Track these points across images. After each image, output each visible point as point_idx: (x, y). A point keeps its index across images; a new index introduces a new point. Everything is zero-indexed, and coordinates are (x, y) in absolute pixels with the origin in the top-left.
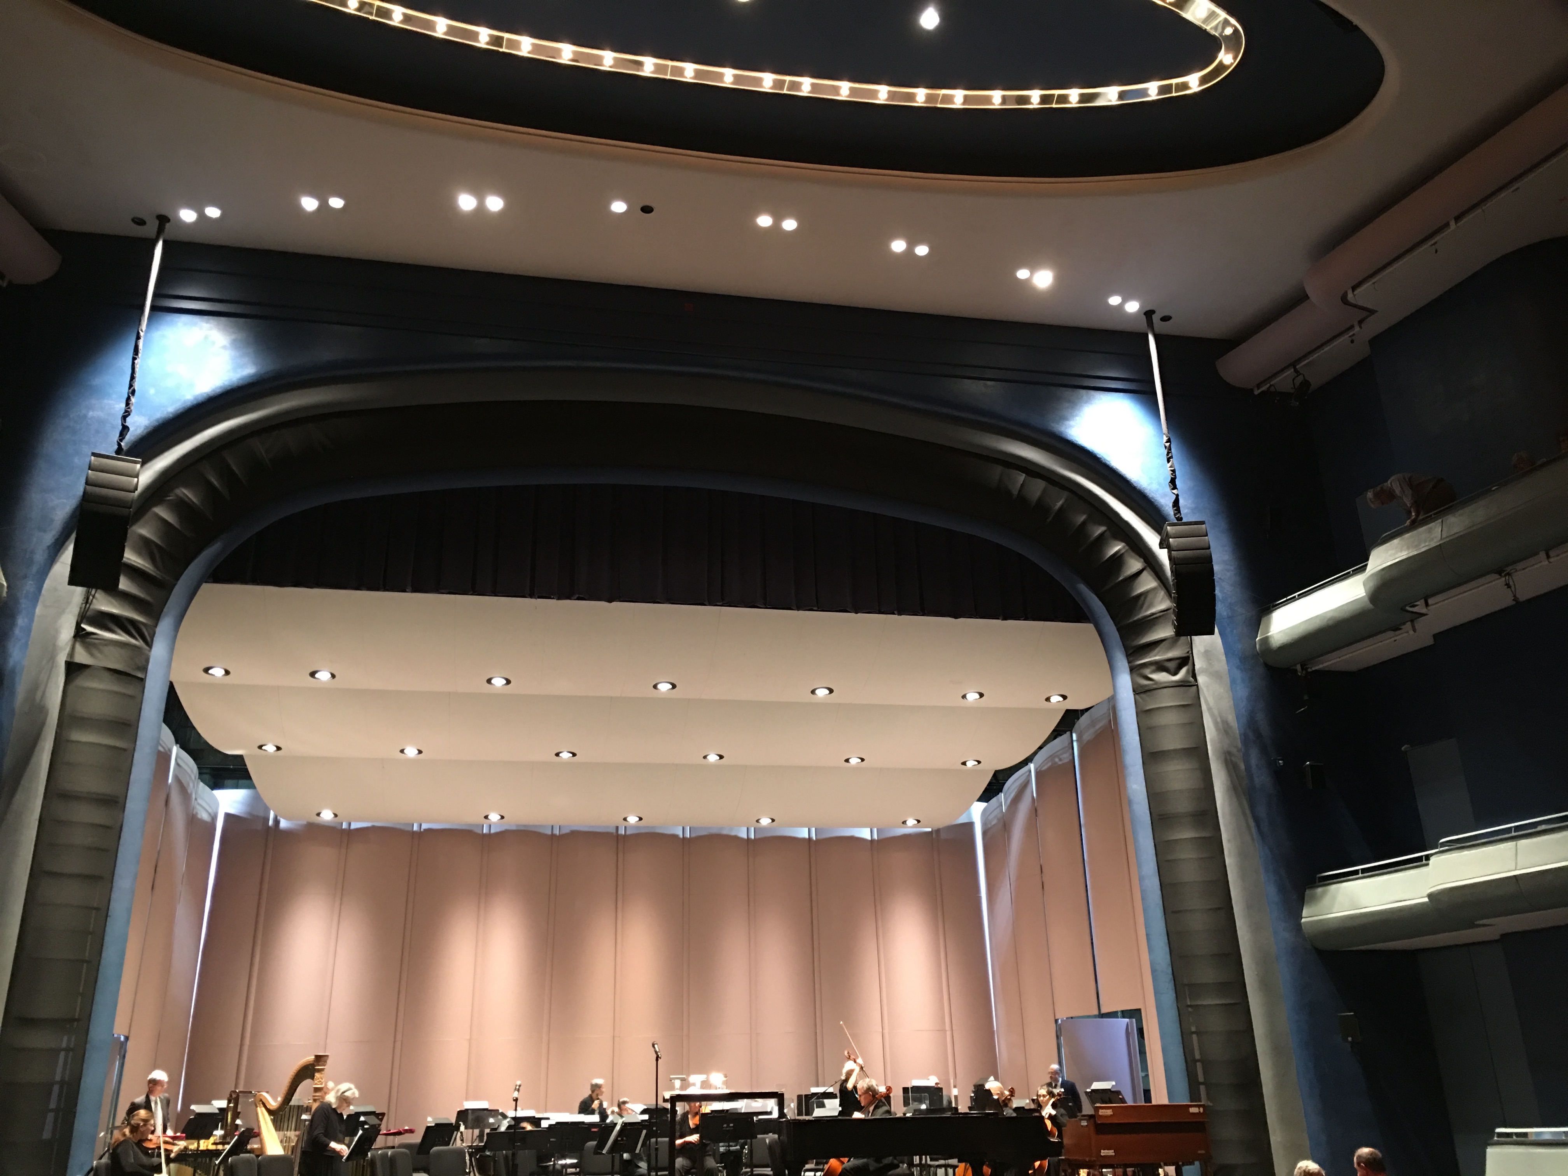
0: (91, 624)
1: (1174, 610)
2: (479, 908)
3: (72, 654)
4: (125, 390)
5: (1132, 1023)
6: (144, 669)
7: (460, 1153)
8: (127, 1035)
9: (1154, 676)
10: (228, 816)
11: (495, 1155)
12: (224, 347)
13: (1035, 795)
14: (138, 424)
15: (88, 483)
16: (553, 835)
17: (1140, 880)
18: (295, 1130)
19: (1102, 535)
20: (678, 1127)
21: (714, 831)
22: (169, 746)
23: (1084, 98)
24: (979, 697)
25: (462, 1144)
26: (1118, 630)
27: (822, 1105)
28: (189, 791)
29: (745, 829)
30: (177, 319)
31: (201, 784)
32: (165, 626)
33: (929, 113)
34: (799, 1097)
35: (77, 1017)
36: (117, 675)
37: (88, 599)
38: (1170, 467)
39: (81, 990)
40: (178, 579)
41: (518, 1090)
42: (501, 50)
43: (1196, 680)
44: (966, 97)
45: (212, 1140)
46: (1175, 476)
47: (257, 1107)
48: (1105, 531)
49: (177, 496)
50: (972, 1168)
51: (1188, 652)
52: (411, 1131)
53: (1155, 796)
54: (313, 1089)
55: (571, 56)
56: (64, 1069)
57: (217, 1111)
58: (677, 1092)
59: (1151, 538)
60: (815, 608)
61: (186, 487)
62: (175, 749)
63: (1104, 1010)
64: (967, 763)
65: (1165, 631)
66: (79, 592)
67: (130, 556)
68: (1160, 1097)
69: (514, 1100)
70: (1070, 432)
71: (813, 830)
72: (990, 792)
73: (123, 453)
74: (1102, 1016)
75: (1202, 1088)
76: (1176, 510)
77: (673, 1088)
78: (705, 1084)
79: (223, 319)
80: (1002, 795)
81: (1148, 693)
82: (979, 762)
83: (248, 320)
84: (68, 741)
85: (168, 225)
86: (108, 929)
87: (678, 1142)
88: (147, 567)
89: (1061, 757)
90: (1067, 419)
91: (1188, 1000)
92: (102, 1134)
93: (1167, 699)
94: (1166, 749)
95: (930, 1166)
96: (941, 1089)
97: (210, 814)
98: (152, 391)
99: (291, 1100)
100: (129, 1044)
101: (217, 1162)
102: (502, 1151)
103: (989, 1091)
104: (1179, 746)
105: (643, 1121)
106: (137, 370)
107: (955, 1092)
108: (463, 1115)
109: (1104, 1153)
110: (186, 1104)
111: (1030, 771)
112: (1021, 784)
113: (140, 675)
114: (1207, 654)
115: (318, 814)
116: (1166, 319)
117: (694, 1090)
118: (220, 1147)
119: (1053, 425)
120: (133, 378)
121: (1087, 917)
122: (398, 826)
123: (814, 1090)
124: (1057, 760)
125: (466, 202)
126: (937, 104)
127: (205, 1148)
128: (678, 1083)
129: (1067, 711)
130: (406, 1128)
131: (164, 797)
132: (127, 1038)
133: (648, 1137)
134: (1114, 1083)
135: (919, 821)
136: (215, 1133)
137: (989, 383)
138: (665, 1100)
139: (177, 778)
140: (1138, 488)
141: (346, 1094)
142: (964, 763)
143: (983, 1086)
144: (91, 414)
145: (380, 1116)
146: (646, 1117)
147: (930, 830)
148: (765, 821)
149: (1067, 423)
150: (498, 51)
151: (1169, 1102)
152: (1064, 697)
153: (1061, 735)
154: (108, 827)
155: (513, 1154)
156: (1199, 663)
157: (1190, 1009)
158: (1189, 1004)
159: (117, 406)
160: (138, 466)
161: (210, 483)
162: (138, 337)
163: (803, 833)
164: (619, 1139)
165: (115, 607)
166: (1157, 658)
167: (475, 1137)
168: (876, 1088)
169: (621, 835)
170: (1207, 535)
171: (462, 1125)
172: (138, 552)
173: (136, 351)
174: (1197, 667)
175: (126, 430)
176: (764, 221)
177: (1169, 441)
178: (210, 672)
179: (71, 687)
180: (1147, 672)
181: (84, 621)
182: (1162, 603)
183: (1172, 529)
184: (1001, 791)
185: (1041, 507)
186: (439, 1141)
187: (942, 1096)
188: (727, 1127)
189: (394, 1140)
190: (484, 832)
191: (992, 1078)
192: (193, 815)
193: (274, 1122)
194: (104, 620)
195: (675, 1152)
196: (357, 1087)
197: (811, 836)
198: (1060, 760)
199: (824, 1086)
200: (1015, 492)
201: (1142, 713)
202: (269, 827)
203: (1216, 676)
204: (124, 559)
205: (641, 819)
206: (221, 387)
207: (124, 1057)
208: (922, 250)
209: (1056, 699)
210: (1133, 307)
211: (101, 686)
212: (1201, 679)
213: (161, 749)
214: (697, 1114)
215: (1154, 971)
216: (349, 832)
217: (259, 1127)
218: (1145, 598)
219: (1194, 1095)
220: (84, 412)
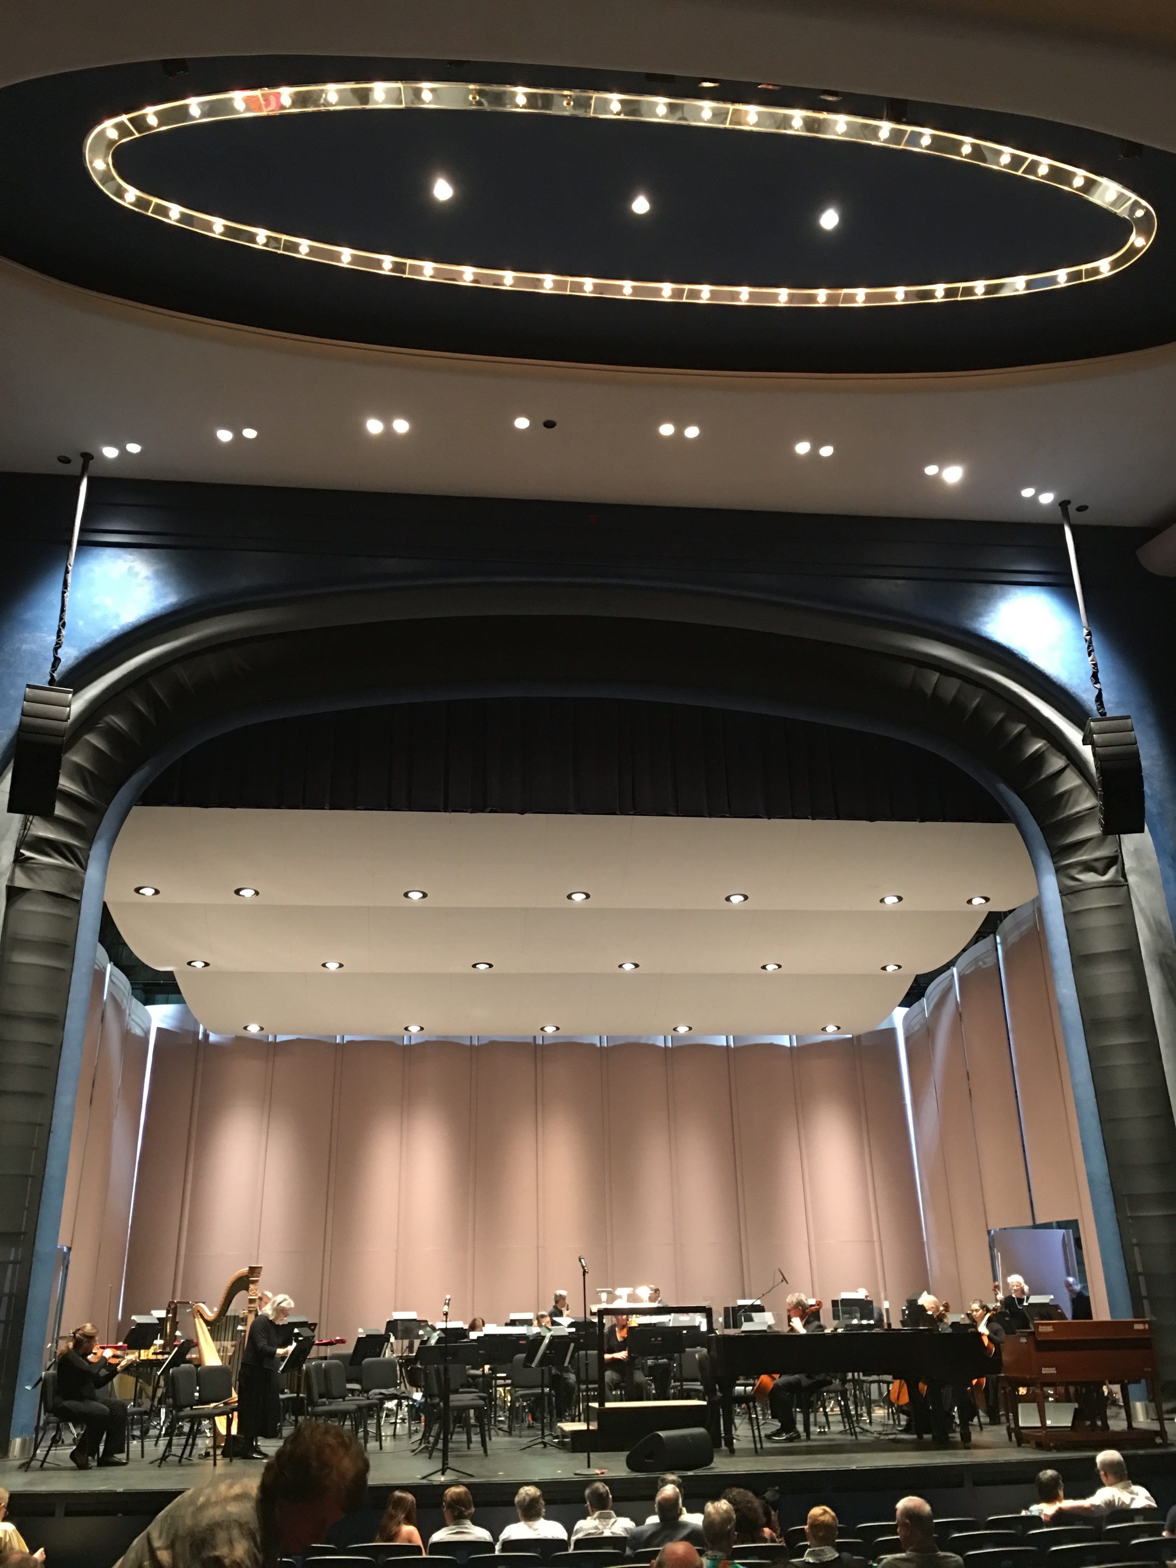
0: (30, 849)
1: (1100, 808)
2: (402, 1117)
3: (12, 878)
4: (56, 623)
5: (1068, 1233)
6: (80, 891)
7: (390, 1364)
8: (69, 1246)
9: (1082, 877)
10: (160, 1030)
11: (425, 1369)
12: (147, 578)
13: (958, 1000)
14: (68, 655)
15: (24, 714)
16: (472, 1046)
17: (1073, 1088)
18: (232, 1340)
19: (1021, 733)
20: (606, 1340)
21: (632, 1040)
22: (104, 964)
23: (989, 290)
24: (897, 900)
25: (392, 1354)
26: (1042, 829)
27: (750, 1319)
28: (123, 1008)
29: (663, 1037)
30: (101, 553)
31: (134, 1000)
32: (98, 849)
33: (831, 313)
34: (726, 1310)
35: (23, 1230)
36: (55, 898)
37: (26, 825)
38: (1092, 661)
39: (27, 1205)
40: (109, 804)
41: (448, 1304)
42: (404, 276)
43: (1126, 880)
44: (868, 295)
45: (152, 1350)
46: (1097, 669)
47: (194, 1317)
48: (1024, 729)
49: (106, 723)
50: (908, 1386)
51: (1117, 851)
52: (342, 1341)
53: (1086, 1001)
54: (248, 1301)
55: (471, 278)
56: (12, 1282)
57: (157, 1322)
58: (604, 1306)
59: (1074, 735)
60: (727, 815)
61: (114, 714)
62: (109, 967)
63: (1039, 1221)
64: (887, 968)
65: (1092, 831)
66: (18, 818)
67: (65, 783)
68: (1101, 1312)
69: (444, 1314)
70: (984, 629)
71: (731, 1038)
72: (912, 997)
73: (55, 684)
74: (1036, 1227)
75: (1146, 1302)
76: (1099, 705)
77: (599, 1301)
78: (632, 1298)
79: (145, 550)
80: (924, 1000)
81: (1076, 895)
82: (900, 967)
83: (172, 550)
84: (10, 963)
85: (91, 462)
86: (51, 1143)
87: (607, 1356)
88: (79, 793)
89: (985, 960)
90: (981, 615)
91: (1128, 1212)
92: (50, 1345)
93: (1096, 901)
94: (1097, 951)
95: (864, 1381)
96: (871, 1302)
97: (143, 1029)
98: (81, 623)
99: (227, 1311)
100: (72, 1253)
101: (159, 1373)
102: (434, 1364)
103: (922, 1307)
104: (1110, 949)
105: (570, 1333)
106: (66, 603)
107: (886, 1305)
108: (392, 1326)
109: (1045, 1371)
110: (127, 1313)
111: (953, 975)
112: (944, 988)
113: (76, 897)
114: (1138, 853)
115: (245, 1028)
116: (1081, 509)
117: (621, 1304)
118: (160, 1357)
119: (966, 622)
120: (63, 611)
121: (1017, 1126)
122: (323, 1039)
123: (741, 1302)
124: (981, 963)
125: (374, 426)
126: (838, 302)
127: (146, 1358)
128: (604, 1296)
129: (990, 913)
130: (338, 1338)
131: (100, 1015)
132: (69, 1249)
133: (576, 1350)
134: (1052, 1297)
135: (839, 1028)
136: (155, 1342)
137: (899, 582)
138: (592, 1314)
139: (111, 995)
140: (1058, 683)
141: (282, 1305)
142: (884, 968)
143: (916, 1301)
144: (24, 647)
145: (312, 1326)
146: (573, 1330)
147: (850, 1036)
148: (682, 1030)
149: (981, 619)
150: (402, 277)
151: (1112, 1316)
152: (987, 899)
153: (985, 937)
154: (50, 1046)
155: (446, 1369)
156: (1129, 863)
157: (1130, 1221)
158: (1129, 1215)
159: (48, 638)
160: (70, 695)
161: (138, 710)
162: (67, 572)
163: (721, 1041)
164: (548, 1352)
165: (52, 833)
166: (1084, 858)
167: (404, 1348)
168: (805, 1301)
169: (539, 1045)
170: (1133, 730)
171: (392, 1336)
172: (72, 778)
173: (65, 585)
174: (1126, 867)
175: (58, 661)
176: (667, 430)
177: (1089, 634)
178: (141, 891)
179: (12, 911)
180: (1074, 872)
181: (23, 846)
182: (1087, 802)
183: (1096, 725)
184: (923, 996)
185: (957, 705)
186: (371, 1352)
187: (872, 1309)
188: (655, 1341)
189: (326, 1351)
190: (405, 1043)
191: (925, 1292)
192: (127, 1030)
193: (211, 1332)
194: (42, 845)
195: (604, 1365)
196: (291, 1297)
197: (729, 1044)
198: (985, 963)
199: (751, 1298)
200: (929, 691)
201: (1070, 916)
202: (199, 1041)
203: (1147, 874)
204: (59, 786)
205: (558, 1029)
206: (145, 616)
207: (67, 1267)
208: (827, 451)
209: (977, 901)
210: (1047, 498)
211: (40, 909)
212: (1132, 879)
213: (96, 967)
214: (623, 1327)
215: (1091, 1182)
216: (275, 1044)
217: (197, 1338)
218: (1069, 797)
219: (1138, 1311)
220: (17, 645)
